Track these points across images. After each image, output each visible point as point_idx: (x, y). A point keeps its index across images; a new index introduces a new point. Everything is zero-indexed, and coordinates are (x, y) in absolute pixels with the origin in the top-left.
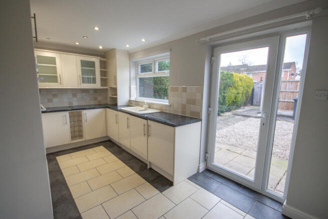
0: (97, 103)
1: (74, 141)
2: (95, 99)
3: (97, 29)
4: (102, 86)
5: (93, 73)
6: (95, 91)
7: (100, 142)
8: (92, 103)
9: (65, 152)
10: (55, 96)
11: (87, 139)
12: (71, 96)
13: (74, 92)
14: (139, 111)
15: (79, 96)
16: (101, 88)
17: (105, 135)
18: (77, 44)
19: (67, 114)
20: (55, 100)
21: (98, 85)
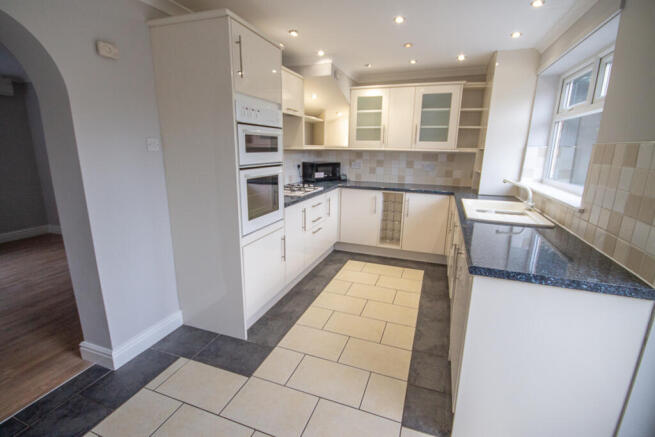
0: (450, 184)
1: (382, 246)
2: (448, 174)
3: (399, 20)
4: (459, 146)
5: (446, 117)
6: (451, 156)
7: (428, 264)
8: (440, 182)
9: (357, 257)
10: (380, 163)
11: (404, 249)
12: (403, 165)
13: (410, 157)
14: (479, 211)
15: (418, 165)
16: (457, 151)
17: (441, 252)
18: (413, 62)
19: (379, 195)
20: (380, 170)
21: (450, 145)
